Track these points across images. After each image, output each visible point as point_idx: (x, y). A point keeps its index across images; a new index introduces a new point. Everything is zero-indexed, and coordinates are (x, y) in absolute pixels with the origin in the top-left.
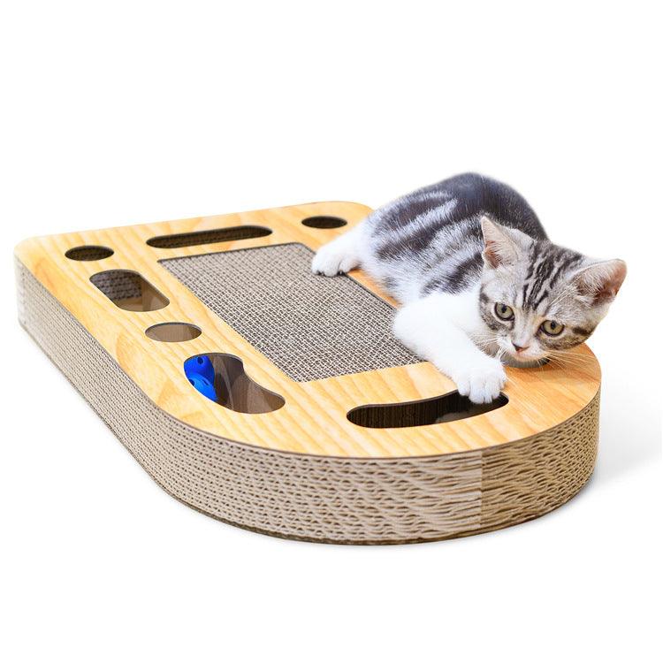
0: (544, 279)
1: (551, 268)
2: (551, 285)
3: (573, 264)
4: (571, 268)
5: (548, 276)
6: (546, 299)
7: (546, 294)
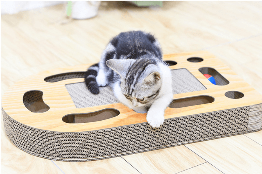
0: (131, 84)
1: (133, 79)
2: (134, 86)
3: (142, 74)
4: (142, 76)
5: (132, 83)
6: (133, 92)
7: (133, 90)
